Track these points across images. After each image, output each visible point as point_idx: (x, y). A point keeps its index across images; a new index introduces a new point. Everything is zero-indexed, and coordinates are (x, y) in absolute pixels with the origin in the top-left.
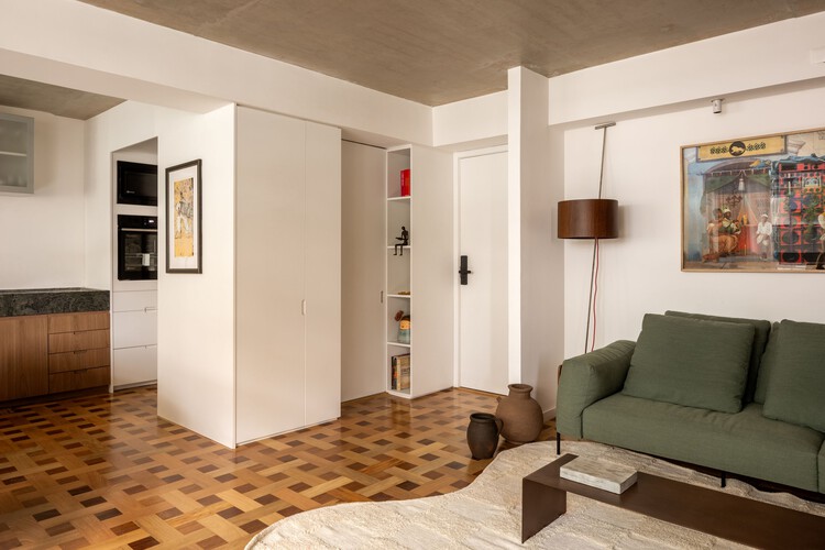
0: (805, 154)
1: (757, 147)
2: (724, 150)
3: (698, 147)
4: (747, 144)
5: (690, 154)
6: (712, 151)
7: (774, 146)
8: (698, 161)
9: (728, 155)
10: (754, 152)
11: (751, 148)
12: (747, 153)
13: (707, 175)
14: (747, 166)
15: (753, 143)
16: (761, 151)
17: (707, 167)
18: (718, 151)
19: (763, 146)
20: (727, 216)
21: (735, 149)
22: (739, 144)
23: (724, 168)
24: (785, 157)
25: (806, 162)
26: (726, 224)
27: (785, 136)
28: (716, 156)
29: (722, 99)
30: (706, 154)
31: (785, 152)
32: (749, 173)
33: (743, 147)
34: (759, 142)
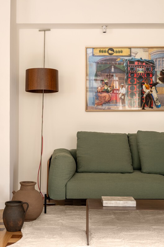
0: (138, 57)
1: (119, 52)
2: (105, 52)
3: (93, 48)
4: (115, 50)
5: (90, 51)
6: (100, 51)
7: (126, 52)
8: (93, 55)
9: (107, 54)
10: (118, 54)
11: (117, 52)
12: (115, 54)
13: (97, 63)
14: (115, 60)
15: (117, 50)
16: (120, 54)
17: (98, 59)
18: (102, 52)
19: (122, 52)
20: (106, 84)
21: (110, 52)
22: (111, 49)
23: (105, 60)
24: (130, 58)
25: (138, 61)
26: (106, 88)
27: (130, 48)
28: (101, 54)
29: (107, 26)
30: (97, 52)
31: (130, 56)
32: (116, 64)
33: (113, 51)
34: (120, 50)
